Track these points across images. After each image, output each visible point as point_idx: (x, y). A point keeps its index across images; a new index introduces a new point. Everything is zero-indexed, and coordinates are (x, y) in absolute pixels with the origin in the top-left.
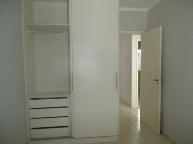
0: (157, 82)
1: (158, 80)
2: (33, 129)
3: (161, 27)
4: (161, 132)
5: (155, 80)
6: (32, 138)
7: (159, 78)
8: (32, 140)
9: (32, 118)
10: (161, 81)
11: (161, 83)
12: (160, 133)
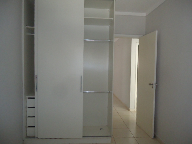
0: (152, 86)
1: (153, 84)
2: (29, 127)
3: (157, 32)
4: (155, 136)
5: (150, 84)
6: (27, 136)
7: (154, 82)
8: (28, 137)
9: (28, 117)
10: (156, 85)
11: (156, 87)
12: (154, 138)
